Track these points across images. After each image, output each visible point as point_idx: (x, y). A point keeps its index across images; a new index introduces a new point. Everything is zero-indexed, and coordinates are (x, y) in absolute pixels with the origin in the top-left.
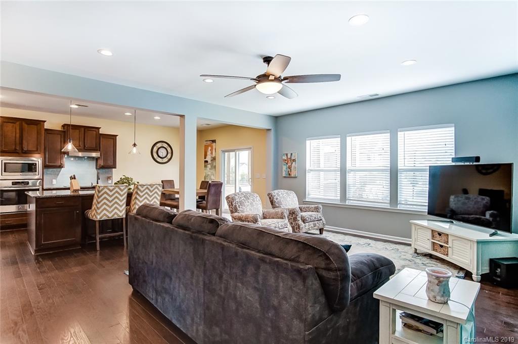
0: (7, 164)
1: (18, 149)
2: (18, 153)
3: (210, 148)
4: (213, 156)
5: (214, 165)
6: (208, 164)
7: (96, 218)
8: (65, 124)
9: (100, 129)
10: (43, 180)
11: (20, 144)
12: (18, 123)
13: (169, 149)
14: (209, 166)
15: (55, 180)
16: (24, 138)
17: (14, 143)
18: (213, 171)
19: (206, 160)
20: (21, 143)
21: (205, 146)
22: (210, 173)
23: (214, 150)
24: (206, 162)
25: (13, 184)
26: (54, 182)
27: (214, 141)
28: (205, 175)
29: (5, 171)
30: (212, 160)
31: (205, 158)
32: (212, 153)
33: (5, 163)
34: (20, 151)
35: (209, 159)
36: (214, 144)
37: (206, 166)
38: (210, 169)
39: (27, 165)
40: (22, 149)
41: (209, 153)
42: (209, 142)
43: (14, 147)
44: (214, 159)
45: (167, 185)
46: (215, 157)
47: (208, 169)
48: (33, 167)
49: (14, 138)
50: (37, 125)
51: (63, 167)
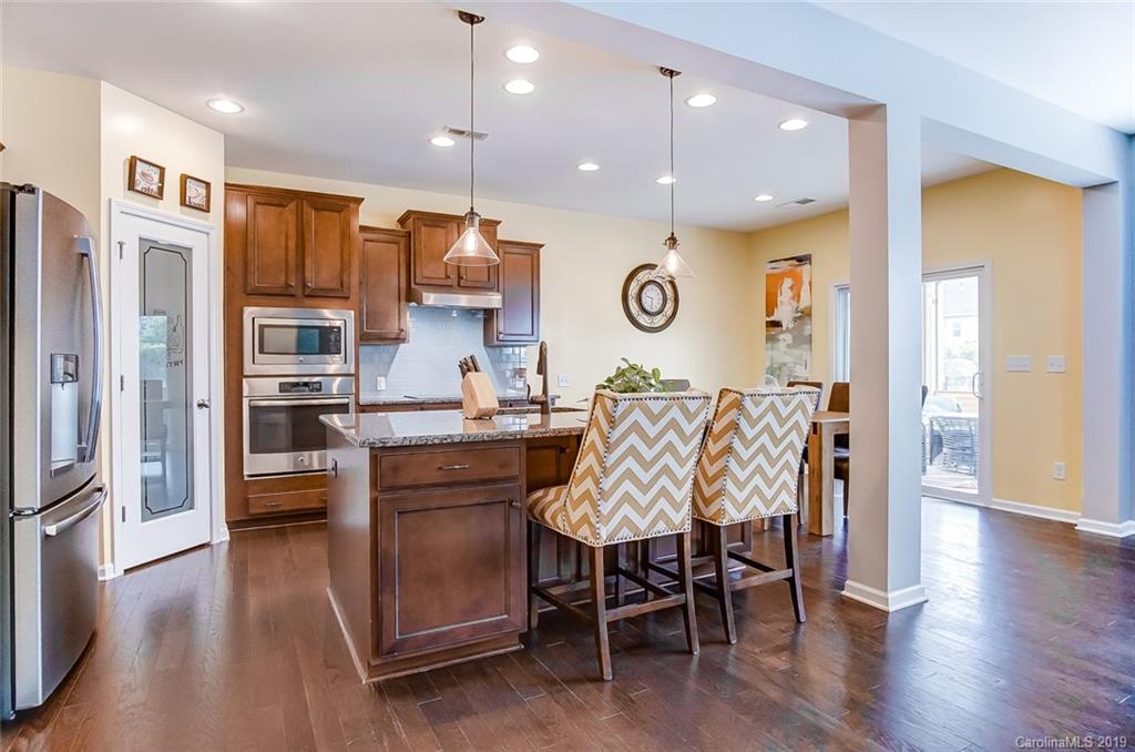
0: (266, 329)
1: (292, 284)
2: (293, 296)
3: (788, 282)
4: (802, 305)
5: (807, 333)
6: (782, 332)
7: (596, 535)
8: (409, 213)
9: (499, 227)
10: (356, 376)
11: (297, 267)
12: (292, 206)
13: (669, 290)
14: (786, 338)
15: (383, 378)
16: (308, 251)
17: (283, 264)
18: (803, 352)
19: (772, 318)
20: (301, 267)
21: (768, 278)
22: (787, 359)
23: (806, 286)
25: (283, 388)
26: (382, 383)
27: (801, 260)
29: (261, 351)
30: (795, 319)
31: (770, 312)
32: (797, 297)
33: (262, 327)
34: (299, 292)
35: (784, 313)
36: (808, 266)
37: (771, 339)
38: (788, 346)
39: (317, 331)
40: (305, 286)
41: (785, 295)
42: (785, 265)
43: (283, 279)
44: (805, 315)
46: (810, 308)
47: (782, 346)
48: (332, 337)
49: (283, 252)
50: (339, 212)
51: (404, 340)
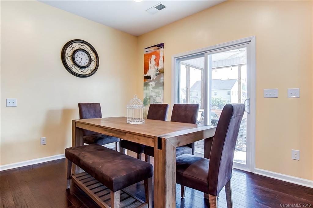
3: (153, 57)
4: (160, 68)
5: (161, 81)
6: (151, 81)
13: (93, 55)
14: (152, 84)
18: (160, 90)
19: (147, 75)
21: (145, 55)
22: (153, 94)
23: (161, 59)
24: (148, 78)
27: (161, 46)
28: (144, 97)
30: (157, 75)
31: (145, 72)
32: (157, 64)
35: (152, 72)
36: (162, 49)
37: (146, 85)
38: (153, 88)
41: (152, 64)
42: (152, 49)
44: (161, 72)
45: (89, 111)
46: (163, 69)
47: (150, 88)
